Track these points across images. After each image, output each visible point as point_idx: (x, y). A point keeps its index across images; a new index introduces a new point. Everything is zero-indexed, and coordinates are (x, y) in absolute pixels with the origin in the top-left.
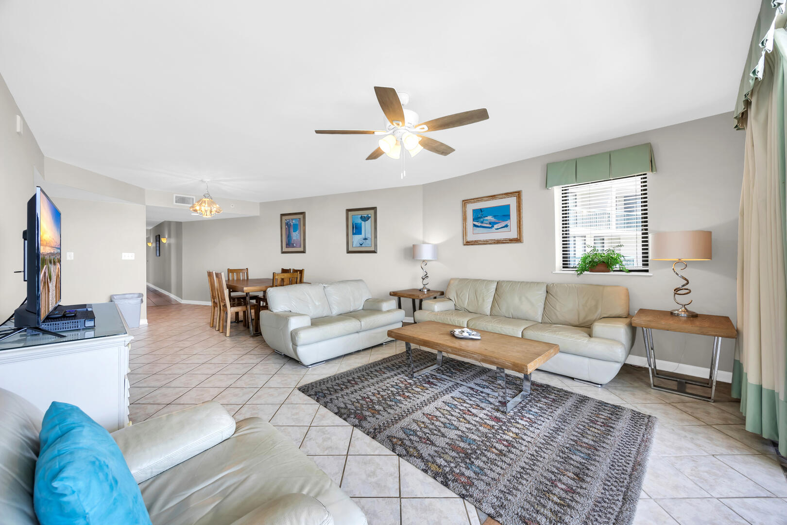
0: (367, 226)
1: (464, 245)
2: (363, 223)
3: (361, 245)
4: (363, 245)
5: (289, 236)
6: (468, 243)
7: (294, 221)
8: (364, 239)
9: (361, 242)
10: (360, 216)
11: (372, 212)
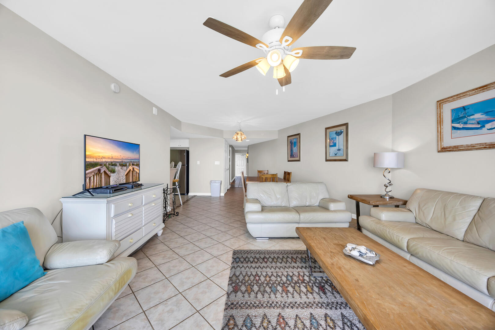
0: (340, 140)
1: (439, 152)
2: (337, 137)
3: (336, 154)
4: (337, 155)
5: (292, 150)
6: (444, 150)
7: (294, 140)
8: (338, 150)
9: (336, 153)
10: (335, 132)
11: (344, 127)
